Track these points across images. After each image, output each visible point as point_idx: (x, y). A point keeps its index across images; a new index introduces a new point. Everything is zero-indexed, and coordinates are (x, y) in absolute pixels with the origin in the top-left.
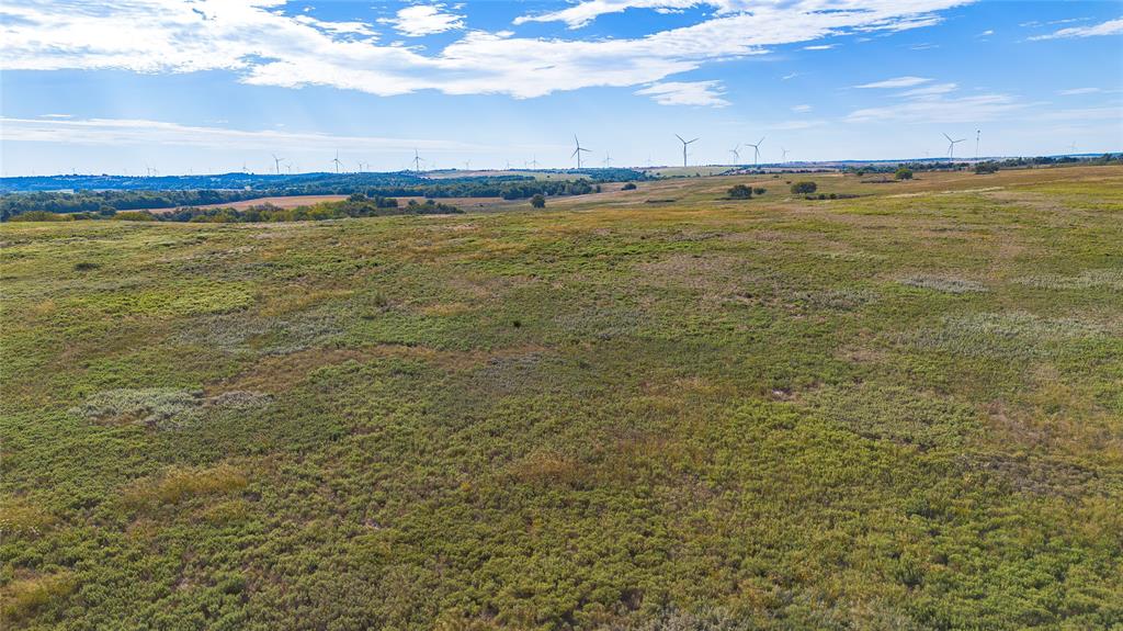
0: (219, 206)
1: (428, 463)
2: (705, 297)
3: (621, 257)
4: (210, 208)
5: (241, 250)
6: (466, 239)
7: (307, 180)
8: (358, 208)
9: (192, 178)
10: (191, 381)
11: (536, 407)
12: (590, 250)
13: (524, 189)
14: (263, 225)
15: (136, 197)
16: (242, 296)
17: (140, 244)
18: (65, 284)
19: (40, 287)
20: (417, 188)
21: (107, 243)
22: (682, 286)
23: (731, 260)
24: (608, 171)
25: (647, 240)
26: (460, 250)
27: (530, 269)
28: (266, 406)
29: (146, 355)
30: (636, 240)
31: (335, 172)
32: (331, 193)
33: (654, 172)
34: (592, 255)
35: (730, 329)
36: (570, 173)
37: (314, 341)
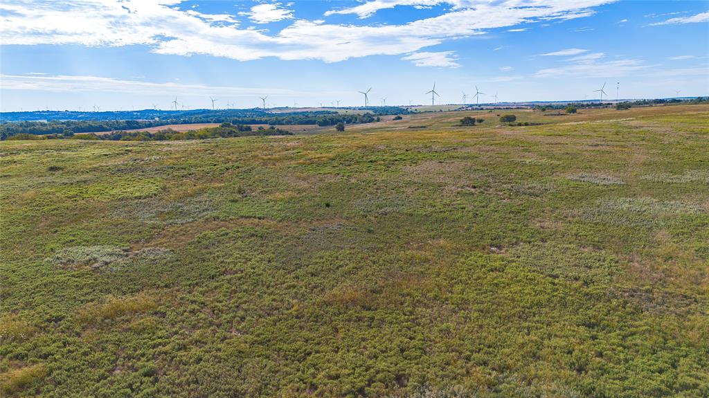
0: (139, 130)
1: (272, 293)
2: (446, 188)
3: (393, 163)
4: (133, 131)
5: (153, 158)
6: (295, 151)
7: (195, 114)
8: (227, 132)
9: (122, 113)
10: (121, 241)
11: (340, 258)
12: (373, 158)
13: (332, 119)
14: (167, 142)
15: (86, 125)
16: (154, 187)
17: (89, 154)
18: (42, 180)
19: (26, 182)
20: (264, 119)
21: (68, 154)
22: (432, 180)
23: (463, 164)
24: (384, 108)
25: (410, 152)
26: (292, 158)
27: (336, 170)
28: (169, 257)
29: (93, 225)
30: (402, 152)
31: (212, 109)
32: (210, 122)
33: (413, 109)
34: (375, 161)
35: (462, 208)
36: (360, 109)
37: (199, 216)
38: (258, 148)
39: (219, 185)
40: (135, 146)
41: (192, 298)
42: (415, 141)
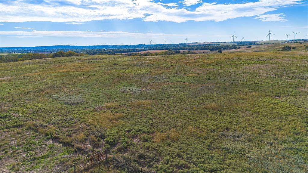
0: (137, 52)
1: (187, 104)
2: (262, 75)
3: (240, 65)
4: (135, 53)
5: (146, 61)
6: (198, 60)
7: (158, 46)
8: (170, 53)
9: (131, 46)
10: (139, 86)
11: (212, 96)
12: (231, 63)
13: (216, 48)
14: (149, 56)
15: (119, 50)
16: (147, 71)
17: (124, 60)
18: (112, 67)
19: (107, 68)
20: (186, 48)
21: (118, 60)
22: (256, 72)
23: (273, 66)
24: (242, 42)
25: (249, 61)
26: (196, 62)
27: (214, 67)
28: (154, 92)
29: (130, 81)
30: (245, 60)
31: (164, 44)
32: (163, 49)
33: (258, 43)
34: (232, 64)
35: (267, 82)
36: (230, 43)
37: (163, 80)
38: (183, 59)
39: (169, 71)
40: (139, 57)
41: (161, 103)
42: (252, 56)
